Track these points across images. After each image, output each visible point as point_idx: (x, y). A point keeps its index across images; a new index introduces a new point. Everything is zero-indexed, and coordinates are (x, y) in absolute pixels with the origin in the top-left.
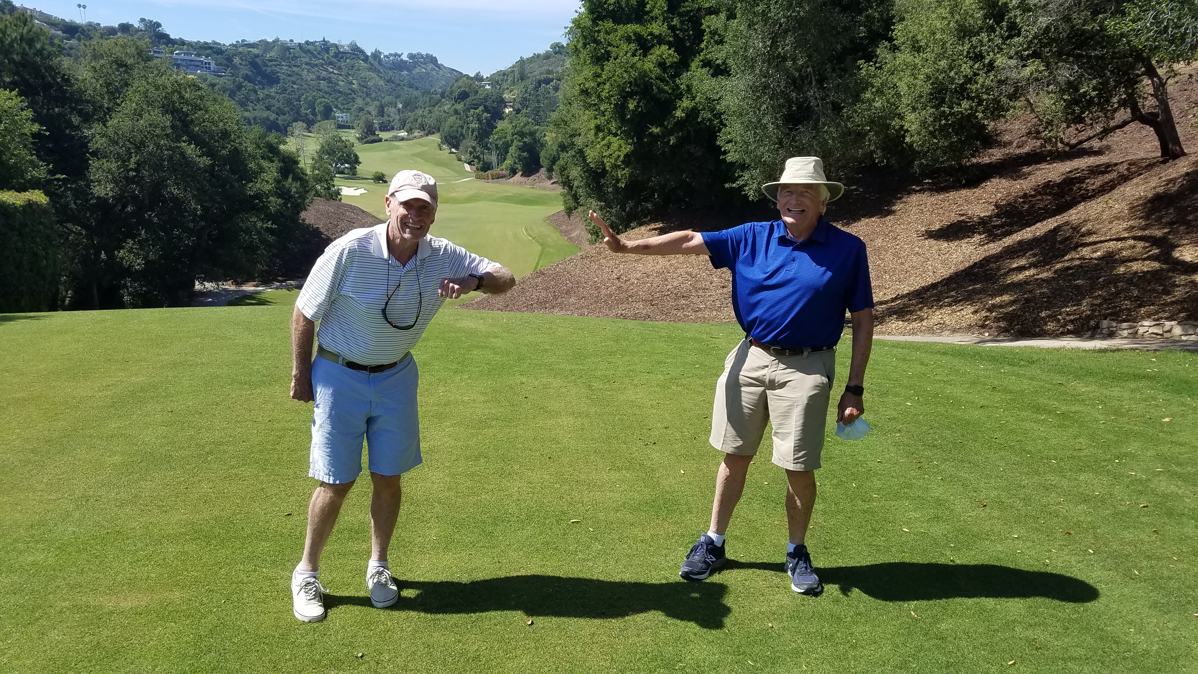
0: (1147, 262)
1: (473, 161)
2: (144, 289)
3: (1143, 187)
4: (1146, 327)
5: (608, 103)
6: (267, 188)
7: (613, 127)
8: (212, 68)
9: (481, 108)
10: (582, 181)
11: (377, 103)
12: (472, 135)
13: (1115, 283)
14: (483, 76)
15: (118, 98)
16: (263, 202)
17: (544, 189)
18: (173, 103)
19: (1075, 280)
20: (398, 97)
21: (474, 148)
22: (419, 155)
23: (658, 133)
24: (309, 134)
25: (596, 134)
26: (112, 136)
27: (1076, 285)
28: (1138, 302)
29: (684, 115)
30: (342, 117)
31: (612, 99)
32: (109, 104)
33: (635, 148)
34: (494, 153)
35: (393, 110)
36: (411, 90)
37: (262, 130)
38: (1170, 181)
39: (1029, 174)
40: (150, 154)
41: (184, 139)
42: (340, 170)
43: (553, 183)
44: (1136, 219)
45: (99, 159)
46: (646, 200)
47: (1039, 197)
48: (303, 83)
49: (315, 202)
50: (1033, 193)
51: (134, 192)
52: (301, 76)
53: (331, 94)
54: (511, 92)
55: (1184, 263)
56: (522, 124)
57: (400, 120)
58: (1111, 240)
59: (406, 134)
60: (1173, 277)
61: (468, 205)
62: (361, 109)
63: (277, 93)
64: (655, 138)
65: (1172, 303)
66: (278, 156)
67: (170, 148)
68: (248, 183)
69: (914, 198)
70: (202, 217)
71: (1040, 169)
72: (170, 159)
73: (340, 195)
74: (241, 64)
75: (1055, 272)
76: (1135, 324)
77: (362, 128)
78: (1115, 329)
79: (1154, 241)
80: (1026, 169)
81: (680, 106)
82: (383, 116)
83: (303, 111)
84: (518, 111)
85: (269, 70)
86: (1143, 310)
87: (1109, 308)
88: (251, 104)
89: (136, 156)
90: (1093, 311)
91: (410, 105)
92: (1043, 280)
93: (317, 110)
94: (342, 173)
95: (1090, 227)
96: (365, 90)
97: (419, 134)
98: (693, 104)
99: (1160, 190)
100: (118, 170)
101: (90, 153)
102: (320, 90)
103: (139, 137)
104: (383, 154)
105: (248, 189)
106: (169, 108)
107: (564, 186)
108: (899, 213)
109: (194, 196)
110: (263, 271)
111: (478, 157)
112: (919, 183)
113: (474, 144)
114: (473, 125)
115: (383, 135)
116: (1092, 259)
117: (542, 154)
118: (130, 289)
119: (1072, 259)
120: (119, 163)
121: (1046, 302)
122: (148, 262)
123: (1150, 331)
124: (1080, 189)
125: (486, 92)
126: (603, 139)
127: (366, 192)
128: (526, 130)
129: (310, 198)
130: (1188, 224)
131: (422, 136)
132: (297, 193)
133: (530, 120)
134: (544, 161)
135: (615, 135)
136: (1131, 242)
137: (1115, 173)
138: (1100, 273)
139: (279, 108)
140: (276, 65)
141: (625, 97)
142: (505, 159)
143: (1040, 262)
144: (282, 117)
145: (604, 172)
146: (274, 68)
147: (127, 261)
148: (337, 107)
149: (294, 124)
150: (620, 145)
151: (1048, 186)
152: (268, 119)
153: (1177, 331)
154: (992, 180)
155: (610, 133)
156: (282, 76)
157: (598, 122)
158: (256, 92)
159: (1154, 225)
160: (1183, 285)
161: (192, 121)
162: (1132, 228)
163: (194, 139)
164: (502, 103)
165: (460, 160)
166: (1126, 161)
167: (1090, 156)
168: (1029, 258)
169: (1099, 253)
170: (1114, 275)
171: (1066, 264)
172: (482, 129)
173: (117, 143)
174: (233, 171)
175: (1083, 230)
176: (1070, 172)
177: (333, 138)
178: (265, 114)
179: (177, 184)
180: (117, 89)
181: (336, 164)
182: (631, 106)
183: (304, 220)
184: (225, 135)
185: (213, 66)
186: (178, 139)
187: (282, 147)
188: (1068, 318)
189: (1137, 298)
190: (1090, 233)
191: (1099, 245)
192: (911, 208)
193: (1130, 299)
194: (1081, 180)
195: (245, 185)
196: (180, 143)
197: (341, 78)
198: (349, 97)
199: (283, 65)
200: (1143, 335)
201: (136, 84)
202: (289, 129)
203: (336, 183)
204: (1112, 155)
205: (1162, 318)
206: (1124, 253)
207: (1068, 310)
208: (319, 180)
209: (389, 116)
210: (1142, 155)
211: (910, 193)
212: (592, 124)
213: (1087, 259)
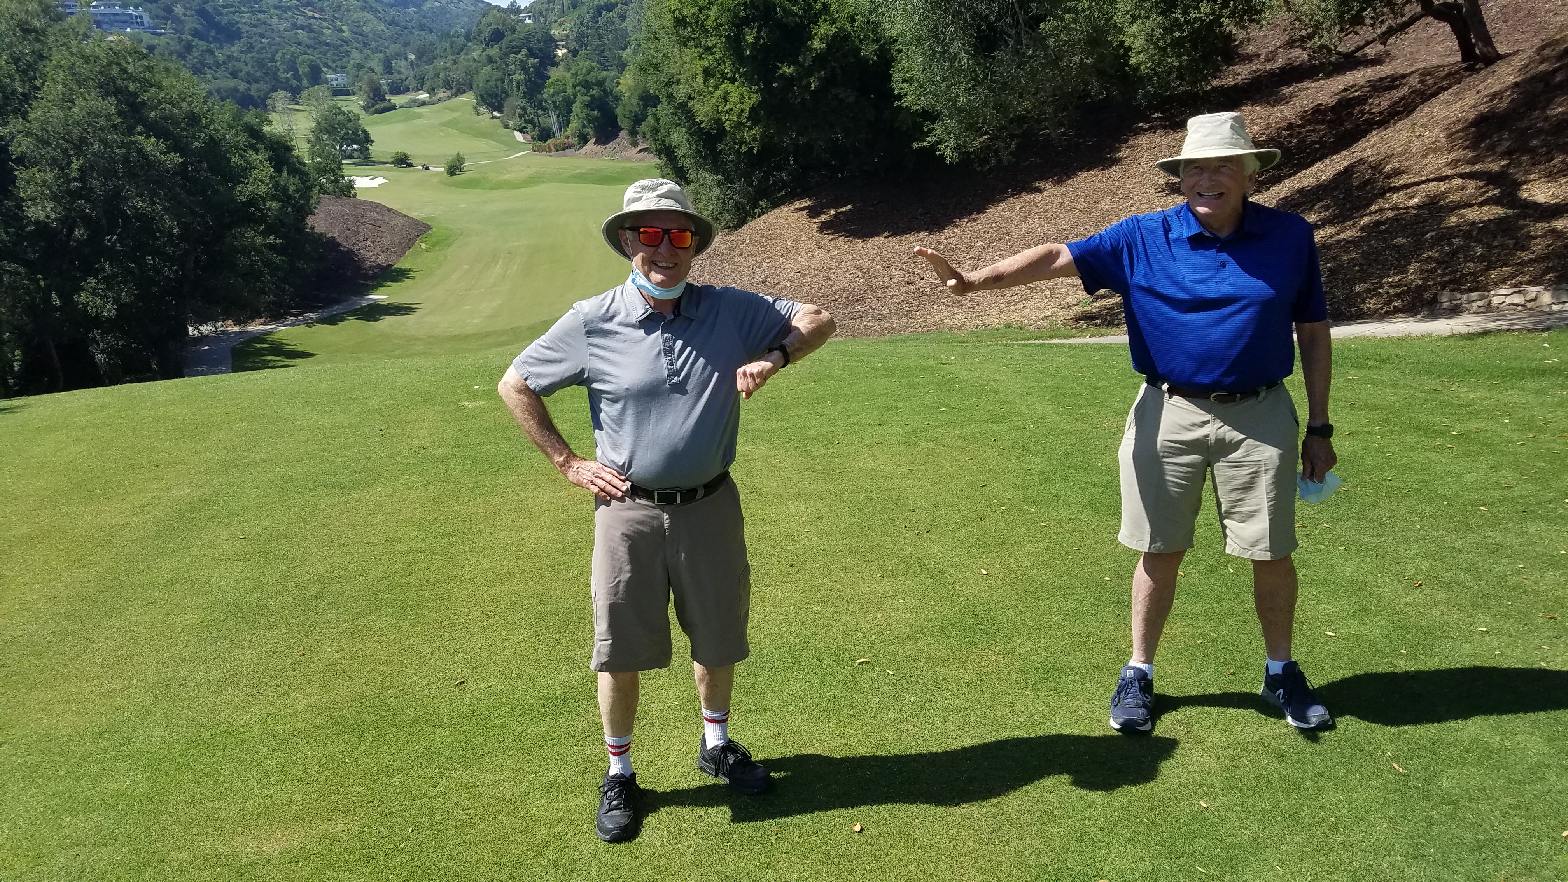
0: (1487, 208)
1: (525, 127)
2: (121, 342)
3: (1458, 105)
4: (1502, 295)
5: (716, 35)
6: (263, 189)
7: (728, 68)
8: (146, 24)
9: (524, 51)
10: (690, 148)
11: (381, 56)
12: (518, 90)
13: (1448, 240)
14: (519, 7)
15: (35, 78)
16: (261, 210)
17: (629, 160)
18: (113, 79)
19: (1393, 239)
20: (406, 45)
21: (523, 108)
22: (451, 124)
23: (791, 74)
24: (297, 107)
25: (705, 80)
26: (39, 133)
27: (1395, 246)
28: (1485, 264)
29: (824, 45)
30: (336, 80)
31: (722, 29)
32: (24, 88)
33: (763, 98)
34: (552, 114)
35: (403, 63)
36: (423, 33)
37: (236, 107)
38: (1493, 96)
39: (1291, 96)
40: (95, 155)
41: (138, 129)
42: (347, 154)
43: (640, 151)
44: (1459, 149)
45: (27, 168)
46: (779, 169)
47: (1309, 128)
48: (275, 35)
49: (323, 201)
50: (1300, 122)
51: (83, 210)
52: (270, 25)
53: (315, 48)
54: (560, 25)
55: (1536, 205)
56: (584, 71)
57: (415, 77)
58: (1428, 181)
59: (428, 95)
60: (1526, 225)
61: (528, 190)
62: (360, 67)
63: (241, 52)
64: (789, 81)
65: (1531, 261)
66: (263, 143)
67: (123, 145)
68: (235, 185)
69: (1144, 140)
70: (181, 237)
71: (1304, 89)
72: (126, 159)
73: (353, 188)
74: (185, 15)
75: (1362, 229)
76: (1486, 294)
77: (366, 92)
78: (1459, 302)
79: (1490, 178)
80: (1286, 91)
81: (816, 34)
82: (392, 74)
83: (282, 75)
84: (575, 53)
85: (225, 20)
86: (1493, 274)
87: (1447, 274)
88: (209, 71)
89: (78, 160)
90: (1425, 279)
91: (425, 54)
92: (1348, 242)
93: (300, 73)
94: (350, 157)
95: (1397, 165)
96: (360, 38)
97: (446, 95)
98: (834, 30)
99: (1484, 108)
100: (56, 181)
101: (12, 161)
102: (299, 44)
103: (76, 133)
104: (401, 126)
105: (238, 193)
106: (109, 88)
107: (660, 154)
108: (1127, 161)
109: (165, 209)
110: (270, 302)
111: (531, 122)
112: (1147, 119)
113: (522, 102)
114: (517, 77)
115: (397, 100)
116: (1408, 208)
117: (619, 111)
118: (101, 345)
119: (1381, 210)
120: (56, 172)
121: (1358, 271)
122: (121, 307)
123: (1508, 302)
124: (1362, 112)
125: (526, 29)
126: (717, 87)
127: (385, 181)
128: (591, 78)
129: (315, 197)
130: (1532, 151)
131: (449, 98)
132: (297, 191)
133: (594, 64)
134: (623, 122)
135: (733, 81)
136: (1458, 182)
137: (1406, 89)
138: (1424, 227)
139: (248, 74)
140: (234, 13)
141: (739, 24)
142: (568, 123)
143: (1336, 216)
144: (254, 86)
145: (722, 132)
146: (231, 17)
147: (92, 308)
148: (327, 66)
149: (274, 94)
150: (742, 95)
151: (1318, 110)
152: (235, 90)
153: (1547, 298)
154: (1243, 108)
155: (724, 77)
156: (244, 28)
157: (705, 63)
158: (212, 52)
159: (1486, 156)
160: (1541, 236)
161: (144, 103)
162: (1454, 163)
163: (153, 129)
164: (551, 42)
165: (507, 127)
166: (1417, 71)
167: (1366, 66)
168: (1320, 213)
169: (1416, 200)
170: (1444, 228)
171: (1376, 217)
172: (530, 81)
173: (48, 144)
174: (212, 169)
175: (1387, 169)
176: (1345, 90)
177: (331, 109)
178: (232, 83)
179: (141, 195)
180: (30, 66)
181: (341, 147)
182: (750, 38)
183: (312, 228)
184: (193, 119)
185: (147, 19)
186: (130, 131)
187: (266, 129)
188: (1392, 292)
189: (1482, 258)
190: (1397, 173)
191: (1415, 189)
192: (1141, 154)
193: (1473, 260)
194: (1362, 100)
195: (233, 188)
196: (134, 135)
197: (325, 24)
198: (340, 49)
199: (243, 12)
200: (1498, 308)
201: (55, 56)
202: (268, 101)
203: (345, 172)
204: (1394, 63)
205: (1521, 283)
206: (1451, 197)
207: (1390, 280)
208: (322, 170)
209: (399, 73)
210: (1434, 61)
211: (1137, 132)
212: (699, 67)
213: (1401, 209)
